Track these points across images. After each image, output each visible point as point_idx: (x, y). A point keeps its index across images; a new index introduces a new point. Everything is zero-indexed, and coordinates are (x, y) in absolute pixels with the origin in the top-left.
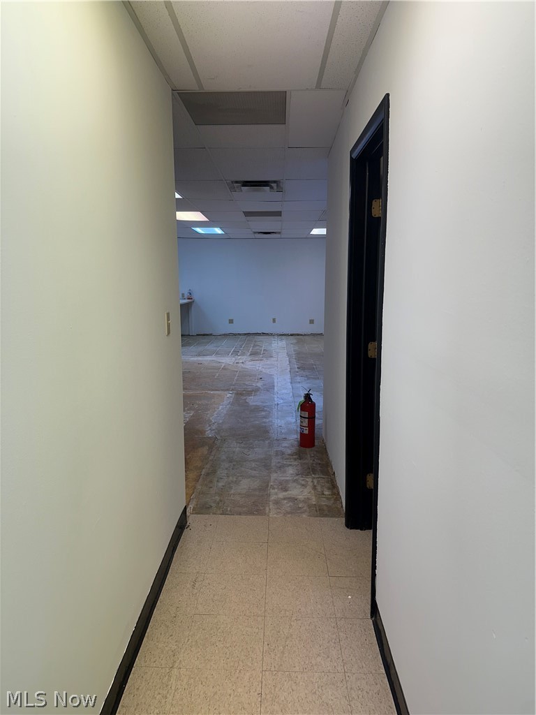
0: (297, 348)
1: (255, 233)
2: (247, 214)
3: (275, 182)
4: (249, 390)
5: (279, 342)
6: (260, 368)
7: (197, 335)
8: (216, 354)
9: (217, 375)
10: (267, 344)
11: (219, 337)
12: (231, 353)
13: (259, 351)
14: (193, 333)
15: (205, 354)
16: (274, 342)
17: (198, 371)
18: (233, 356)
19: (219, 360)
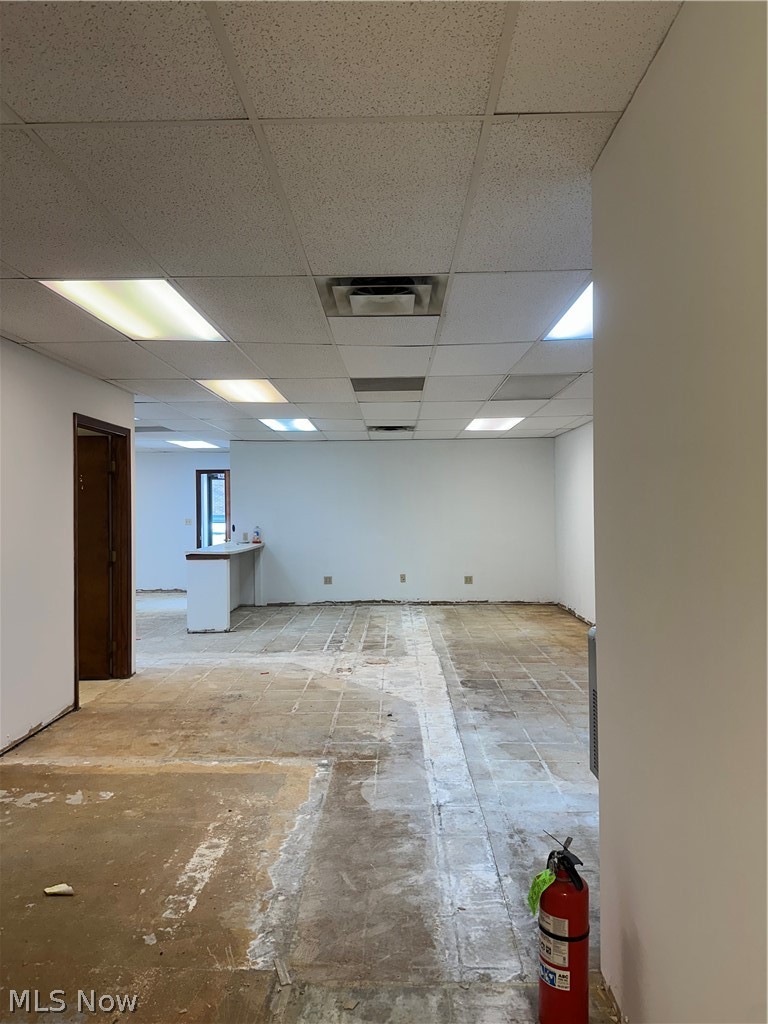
0: (449, 633)
1: (370, 428)
2: (361, 384)
3: (424, 280)
4: (366, 752)
5: (414, 619)
6: (386, 683)
7: (269, 605)
8: (298, 649)
9: (297, 706)
10: (392, 623)
11: (306, 608)
12: (327, 644)
13: (379, 639)
14: (261, 601)
15: (277, 648)
16: (404, 618)
17: (259, 694)
18: (330, 652)
19: (303, 664)
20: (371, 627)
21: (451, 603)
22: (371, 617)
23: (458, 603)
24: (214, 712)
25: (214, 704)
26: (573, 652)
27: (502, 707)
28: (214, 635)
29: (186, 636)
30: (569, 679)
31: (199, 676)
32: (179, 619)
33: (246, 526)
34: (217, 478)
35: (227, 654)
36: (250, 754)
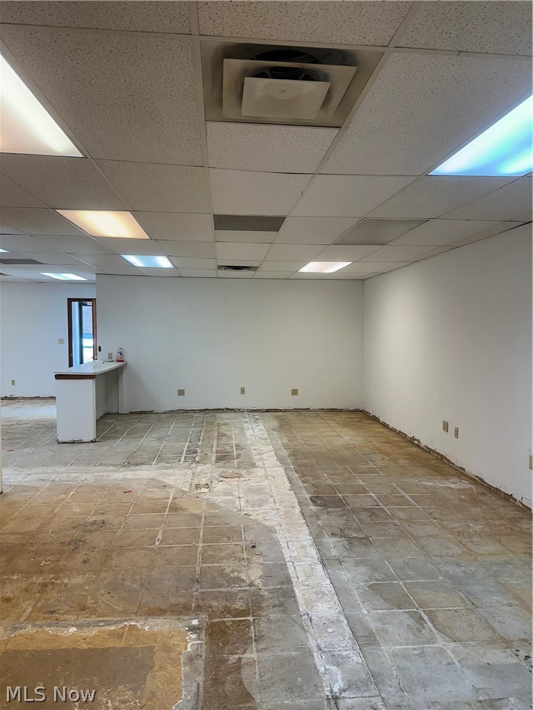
0: (286, 441)
4: (239, 605)
5: (254, 426)
6: (243, 504)
7: (131, 413)
8: (158, 462)
9: (160, 536)
10: (237, 431)
11: (163, 416)
12: (184, 455)
13: (228, 448)
14: (125, 409)
15: (139, 461)
16: (245, 425)
17: (122, 519)
18: (187, 464)
19: (163, 480)
20: (221, 435)
21: (281, 411)
22: (219, 425)
23: (286, 411)
24: (75, 545)
25: (77, 534)
26: (393, 461)
27: (356, 532)
28: (81, 445)
29: (56, 446)
30: (403, 494)
31: (63, 496)
32: (50, 427)
33: (111, 347)
34: (86, 305)
35: (92, 468)
36: (113, 612)
